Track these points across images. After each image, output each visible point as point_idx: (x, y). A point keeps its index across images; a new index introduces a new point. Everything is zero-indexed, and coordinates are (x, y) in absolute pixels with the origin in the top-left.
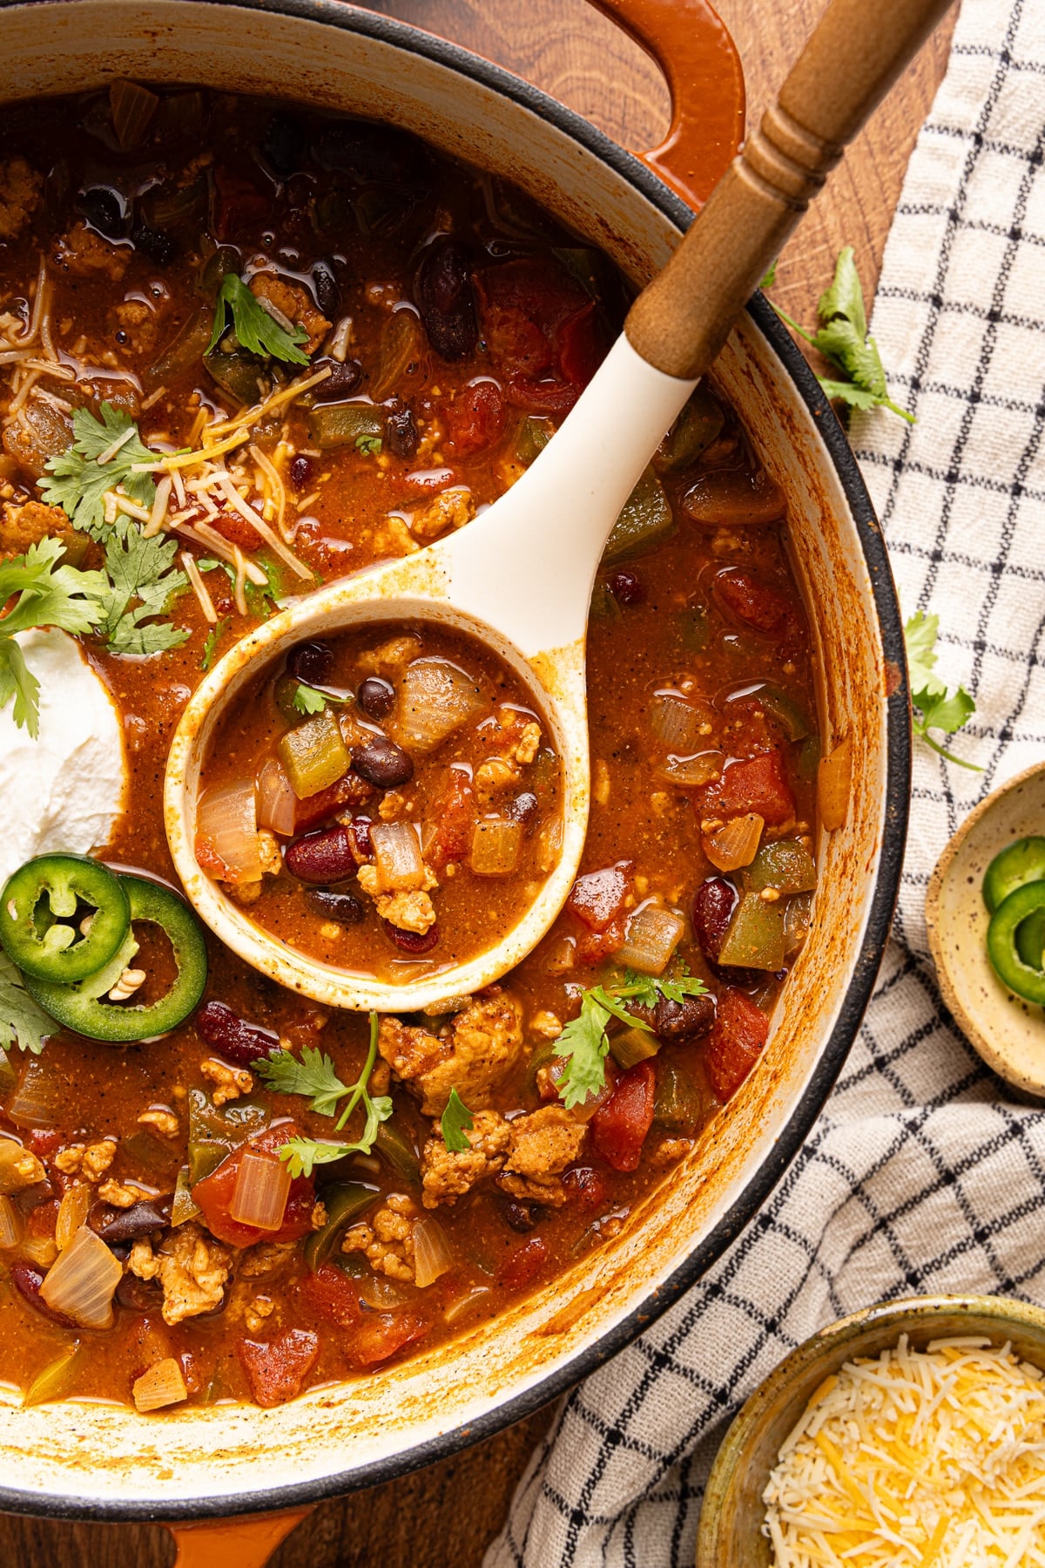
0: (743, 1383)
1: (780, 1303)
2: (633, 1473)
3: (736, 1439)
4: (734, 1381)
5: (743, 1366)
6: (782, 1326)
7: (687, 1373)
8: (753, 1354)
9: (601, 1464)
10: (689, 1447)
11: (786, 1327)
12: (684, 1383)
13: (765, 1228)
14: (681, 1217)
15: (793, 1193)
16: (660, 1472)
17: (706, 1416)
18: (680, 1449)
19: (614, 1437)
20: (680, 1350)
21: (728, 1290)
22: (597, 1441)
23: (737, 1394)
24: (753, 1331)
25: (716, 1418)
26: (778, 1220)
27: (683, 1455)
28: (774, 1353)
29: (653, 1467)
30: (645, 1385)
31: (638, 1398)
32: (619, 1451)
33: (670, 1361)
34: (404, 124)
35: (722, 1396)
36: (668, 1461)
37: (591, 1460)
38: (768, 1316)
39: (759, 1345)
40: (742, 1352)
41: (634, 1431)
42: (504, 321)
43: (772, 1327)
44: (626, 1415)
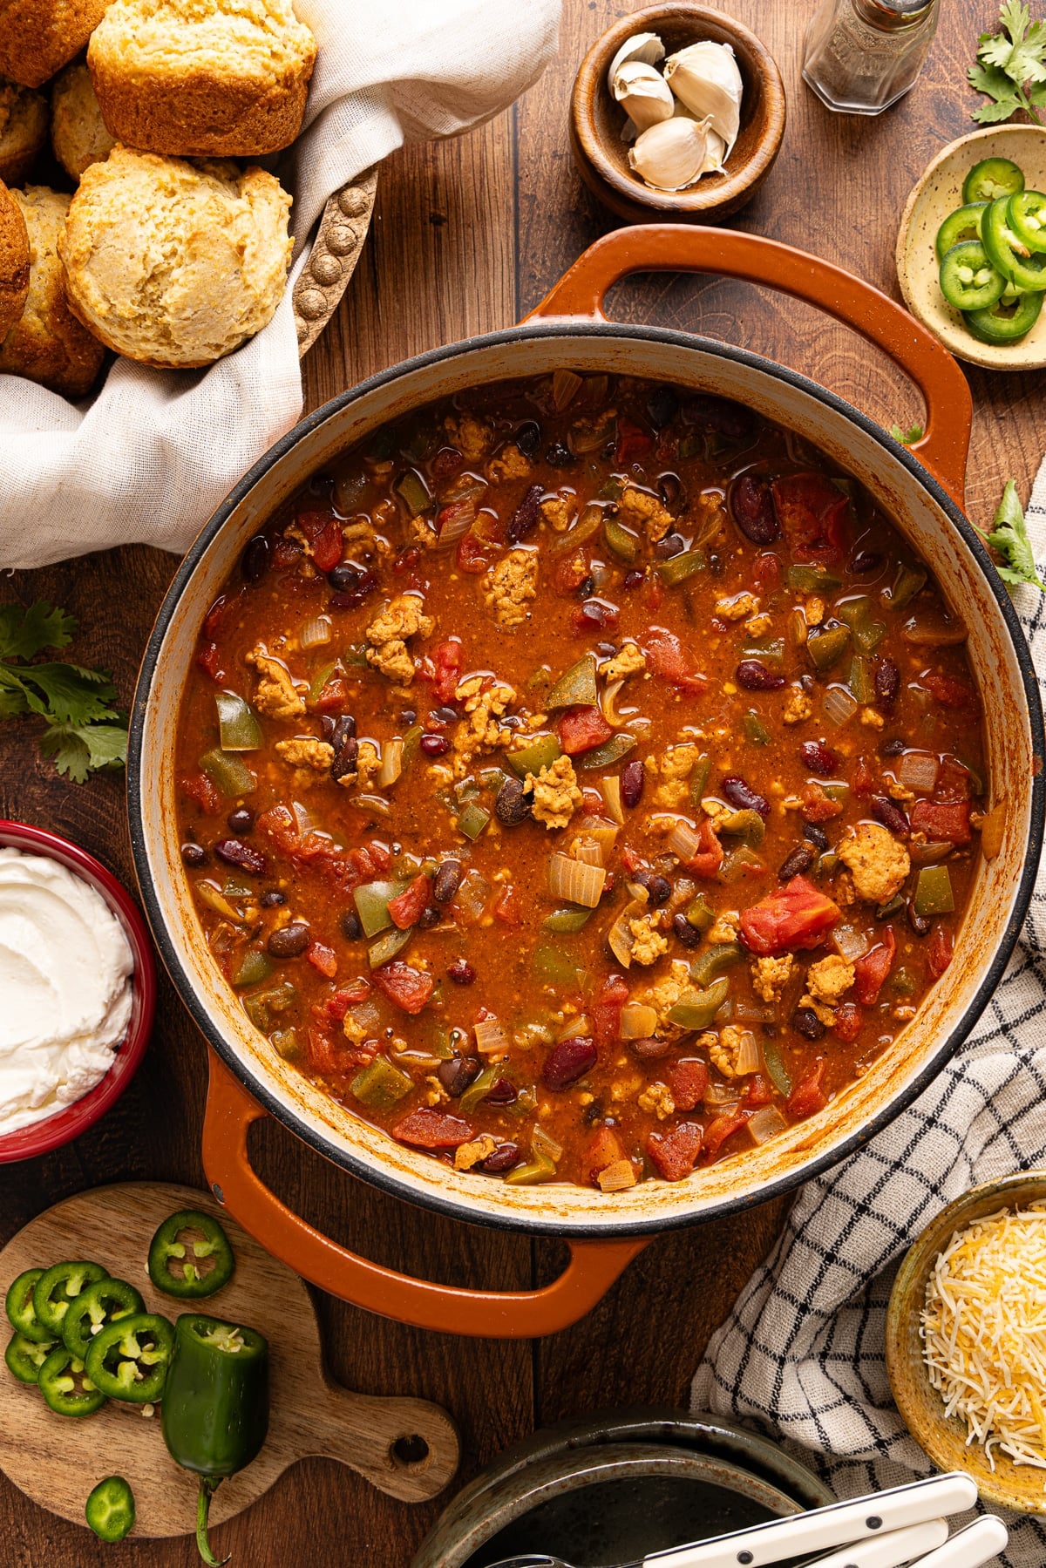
0: (916, 1225)
1: (940, 1174)
2: (842, 1283)
3: (914, 1257)
4: (910, 1223)
5: (916, 1214)
6: (941, 1190)
7: (879, 1217)
8: (922, 1206)
9: (821, 1274)
10: (880, 1268)
11: (943, 1190)
12: (877, 1223)
13: (931, 1126)
14: (884, 1086)
15: (949, 1103)
16: (859, 1284)
17: (892, 1246)
18: (874, 1268)
19: (830, 1258)
20: (874, 1202)
21: (906, 1165)
22: (818, 1260)
23: (913, 1232)
24: (923, 1192)
25: (899, 1249)
26: (939, 1121)
27: (875, 1273)
28: (935, 1207)
29: (855, 1280)
30: (851, 1225)
31: (846, 1233)
32: (833, 1267)
33: (868, 1209)
34: (755, 407)
35: (902, 1233)
36: (865, 1276)
37: (815, 1272)
38: (933, 1182)
39: (927, 1201)
40: (915, 1204)
41: (843, 1254)
42: (793, 511)
43: (935, 1190)
44: (838, 1243)
